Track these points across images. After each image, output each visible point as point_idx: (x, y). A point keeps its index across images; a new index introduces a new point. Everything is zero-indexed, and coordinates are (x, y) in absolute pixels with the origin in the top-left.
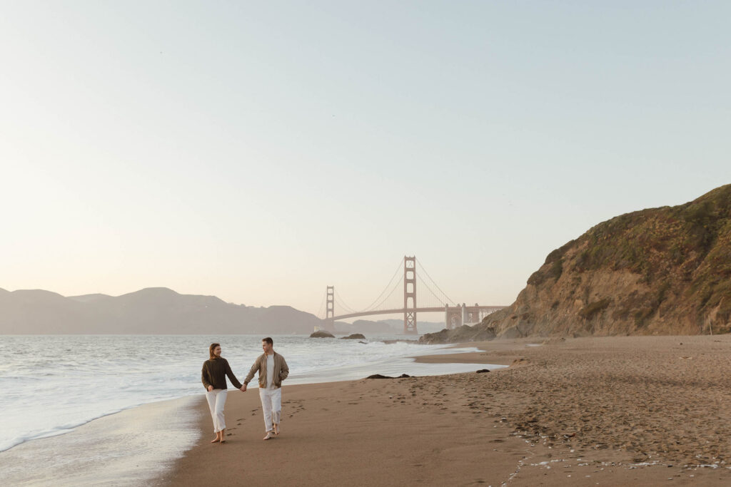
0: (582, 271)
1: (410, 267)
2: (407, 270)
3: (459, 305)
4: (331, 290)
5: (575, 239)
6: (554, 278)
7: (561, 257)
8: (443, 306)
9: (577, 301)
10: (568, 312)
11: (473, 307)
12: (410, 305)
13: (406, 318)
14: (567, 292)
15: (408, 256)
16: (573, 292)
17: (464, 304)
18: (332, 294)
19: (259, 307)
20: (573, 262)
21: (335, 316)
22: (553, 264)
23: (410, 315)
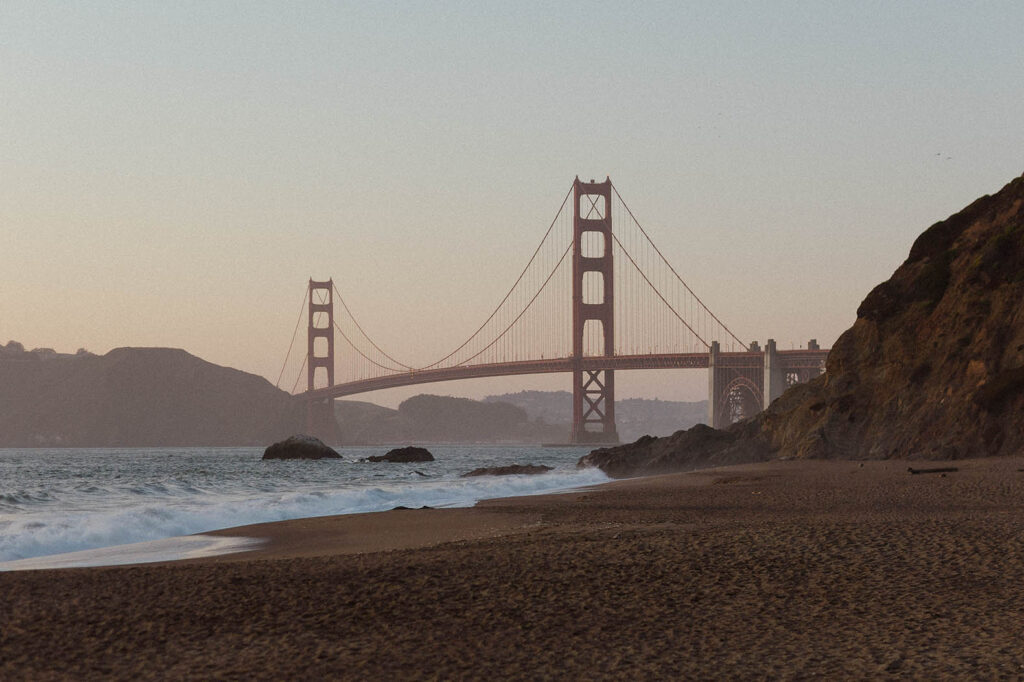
0: (994, 285)
1: (594, 216)
2: (582, 225)
3: (755, 345)
4: (324, 292)
5: (991, 194)
6: (926, 303)
7: (949, 243)
8: (703, 349)
9: (973, 363)
10: (950, 392)
11: (800, 353)
12: (593, 345)
13: (580, 391)
14: (952, 340)
15: (585, 180)
16: (966, 341)
17: (772, 343)
18: (328, 308)
19: (73, 351)
20: (977, 260)
21: (336, 382)
22: (928, 262)
23: (594, 378)
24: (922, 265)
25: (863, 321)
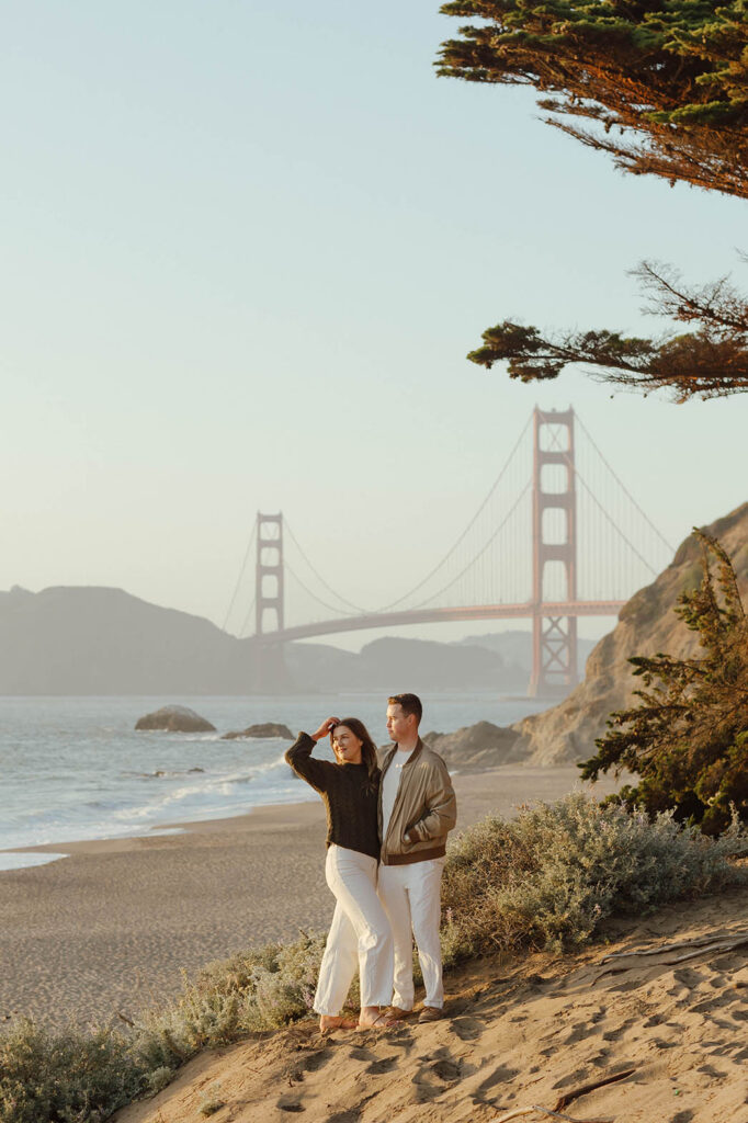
1: (556, 448)
2: (543, 458)
12: (555, 588)
13: (540, 638)
15: (546, 408)
18: (278, 544)
21: (287, 624)
22: (690, 566)
23: (555, 624)
24: (684, 570)
25: (623, 624)
